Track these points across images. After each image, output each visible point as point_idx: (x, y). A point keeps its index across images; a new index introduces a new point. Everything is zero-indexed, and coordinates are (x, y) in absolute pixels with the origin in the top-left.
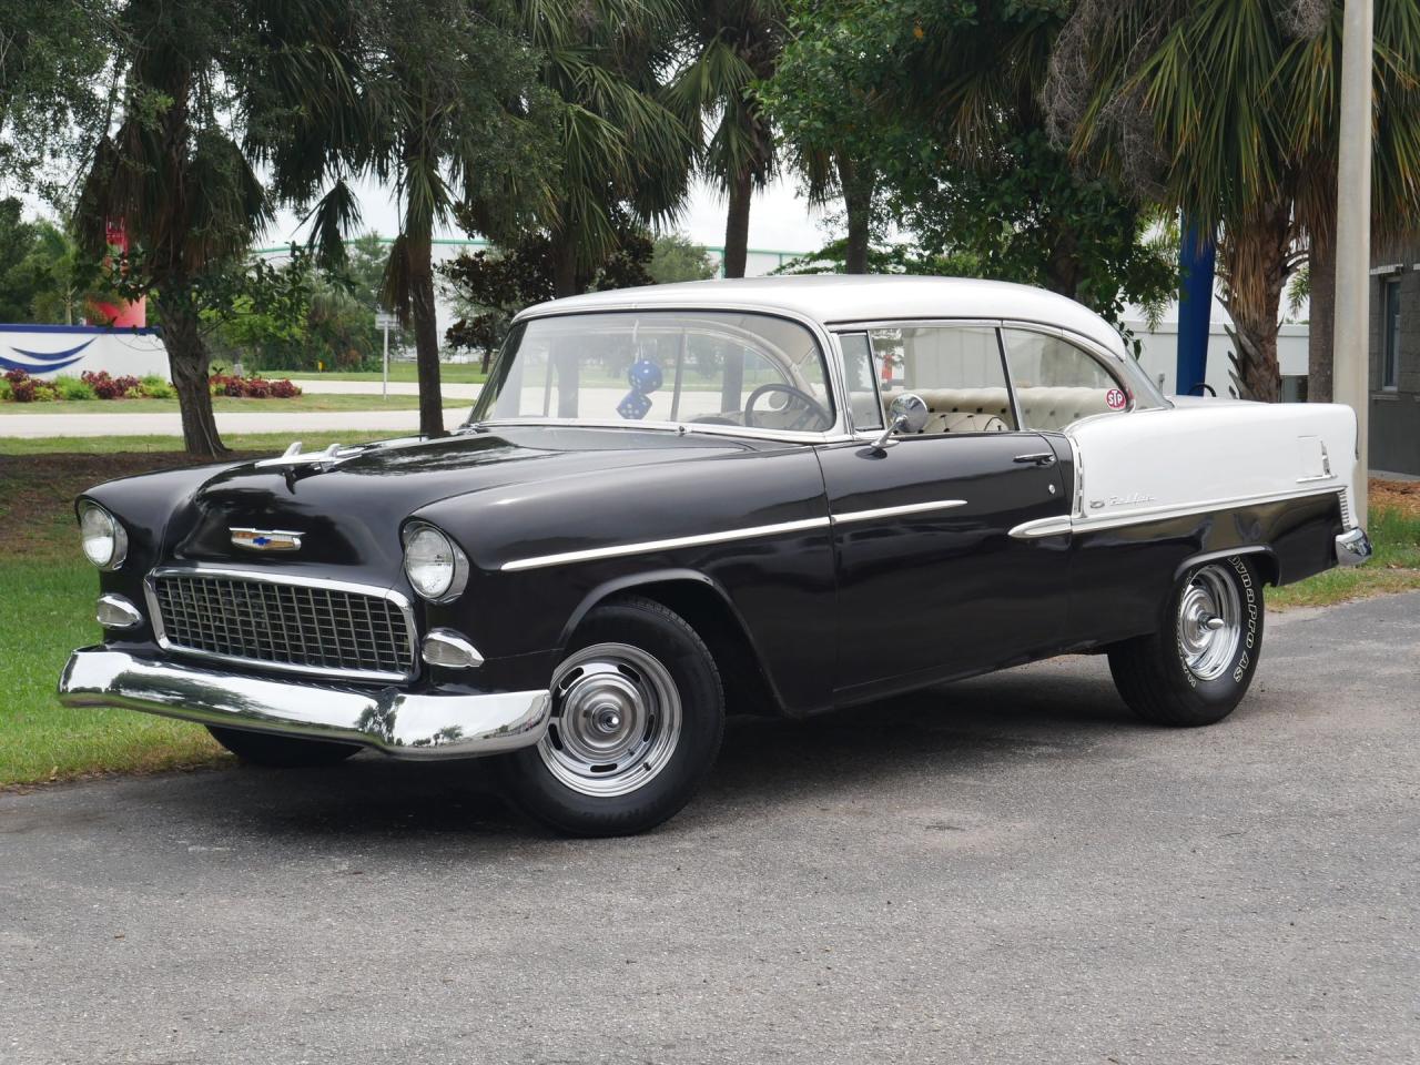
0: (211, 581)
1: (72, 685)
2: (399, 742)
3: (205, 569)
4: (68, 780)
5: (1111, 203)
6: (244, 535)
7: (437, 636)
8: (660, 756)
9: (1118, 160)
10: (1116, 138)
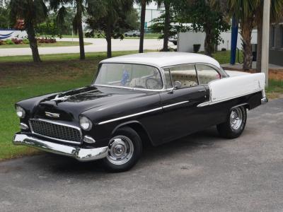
1: (15, 140)
2: (79, 158)
5: (218, 14)
6: (48, 114)
7: (86, 137)
8: (130, 156)
9: (219, 8)
10: (219, 4)
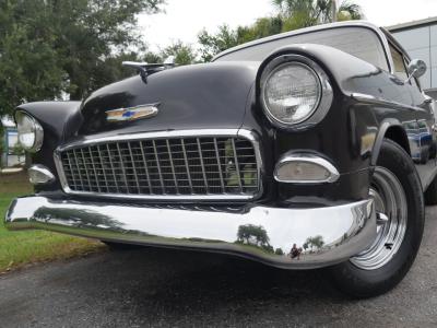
0: (94, 147)
1: (13, 217)
2: (279, 252)
3: (91, 140)
4: (18, 269)
6: (116, 114)
